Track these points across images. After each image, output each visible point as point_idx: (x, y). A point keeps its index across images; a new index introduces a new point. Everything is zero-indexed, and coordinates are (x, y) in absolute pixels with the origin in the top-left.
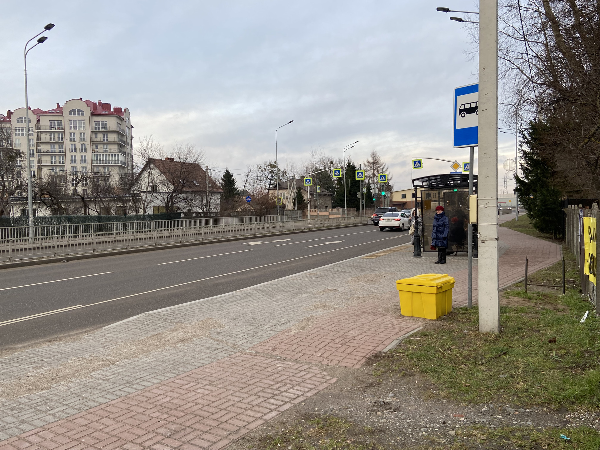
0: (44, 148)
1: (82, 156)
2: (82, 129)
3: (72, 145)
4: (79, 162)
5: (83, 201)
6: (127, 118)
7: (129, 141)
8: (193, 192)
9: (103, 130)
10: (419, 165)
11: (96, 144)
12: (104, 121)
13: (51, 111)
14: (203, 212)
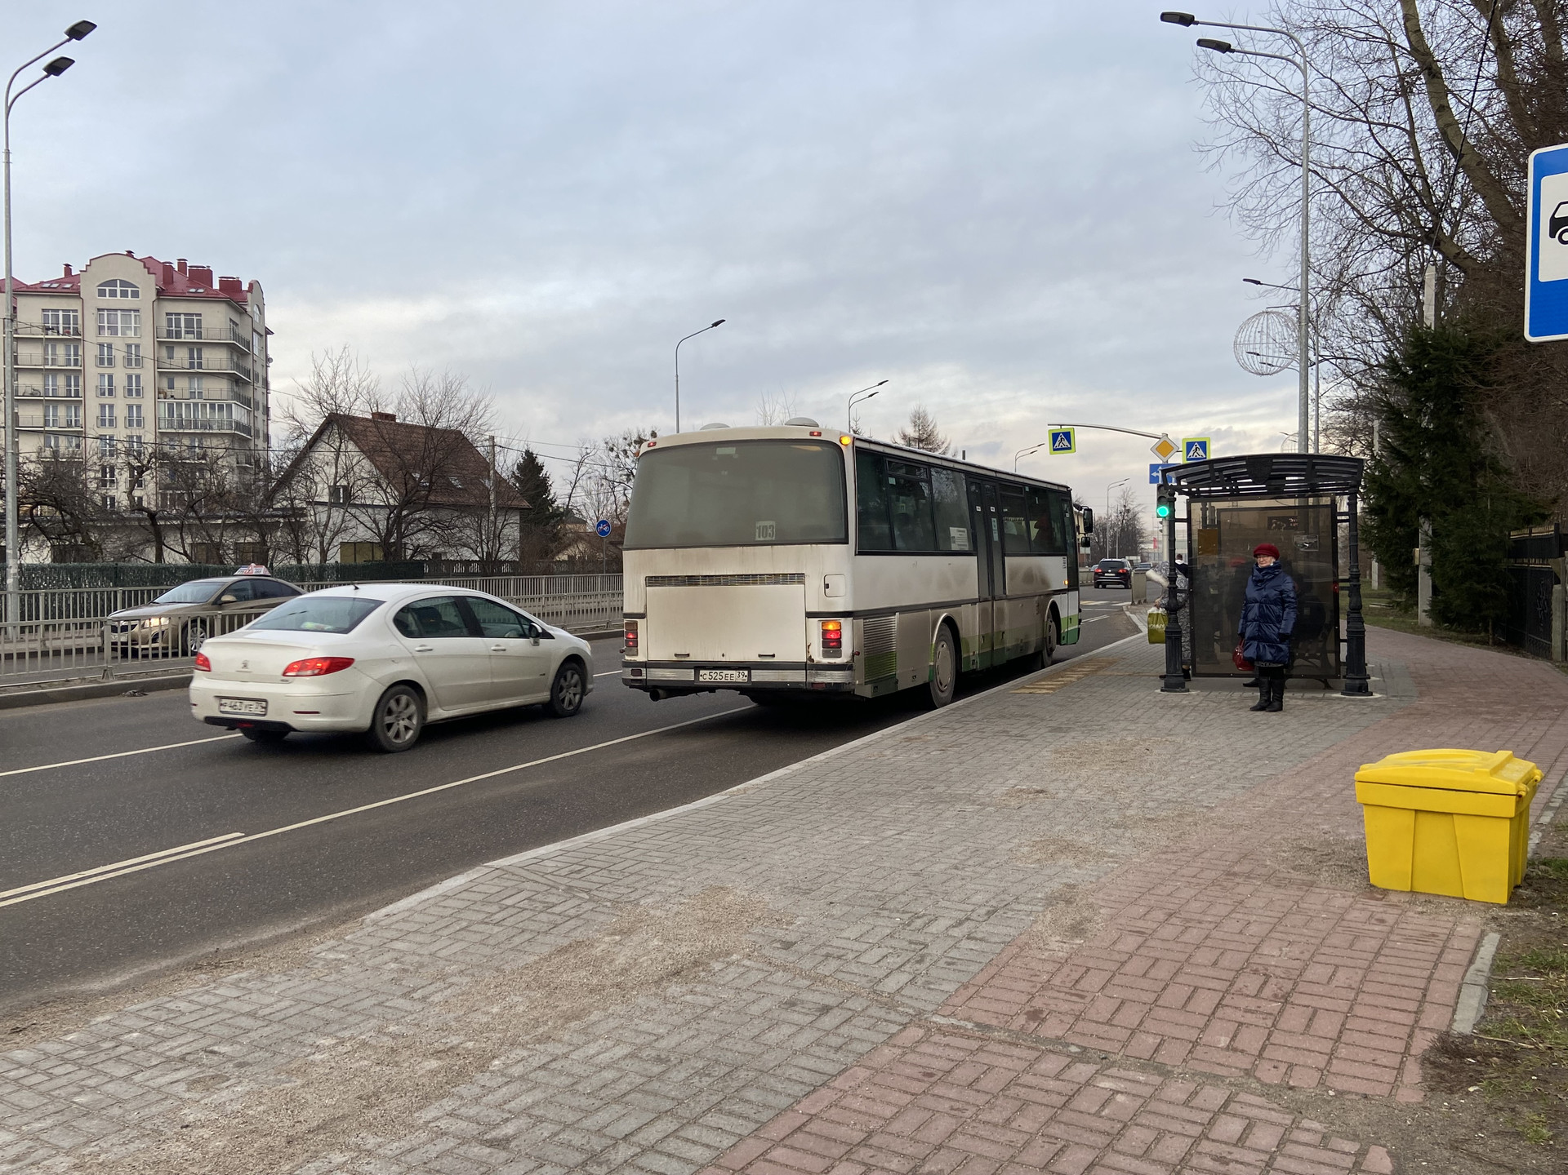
0: (26, 383)
1: (130, 407)
2: (131, 333)
3: (102, 375)
4: (121, 422)
5: (154, 524)
6: (256, 309)
7: (259, 369)
8: (455, 507)
9: (190, 338)
10: (1066, 443)
11: (171, 377)
12: (192, 315)
13: (47, 285)
14: (481, 562)
